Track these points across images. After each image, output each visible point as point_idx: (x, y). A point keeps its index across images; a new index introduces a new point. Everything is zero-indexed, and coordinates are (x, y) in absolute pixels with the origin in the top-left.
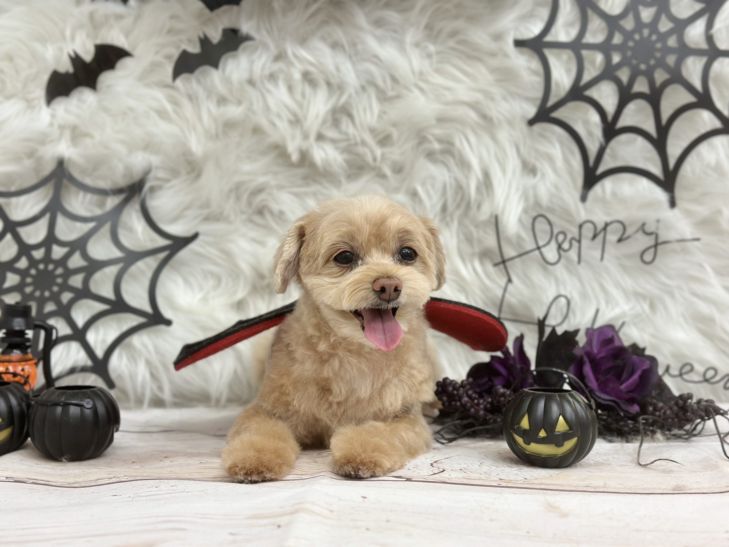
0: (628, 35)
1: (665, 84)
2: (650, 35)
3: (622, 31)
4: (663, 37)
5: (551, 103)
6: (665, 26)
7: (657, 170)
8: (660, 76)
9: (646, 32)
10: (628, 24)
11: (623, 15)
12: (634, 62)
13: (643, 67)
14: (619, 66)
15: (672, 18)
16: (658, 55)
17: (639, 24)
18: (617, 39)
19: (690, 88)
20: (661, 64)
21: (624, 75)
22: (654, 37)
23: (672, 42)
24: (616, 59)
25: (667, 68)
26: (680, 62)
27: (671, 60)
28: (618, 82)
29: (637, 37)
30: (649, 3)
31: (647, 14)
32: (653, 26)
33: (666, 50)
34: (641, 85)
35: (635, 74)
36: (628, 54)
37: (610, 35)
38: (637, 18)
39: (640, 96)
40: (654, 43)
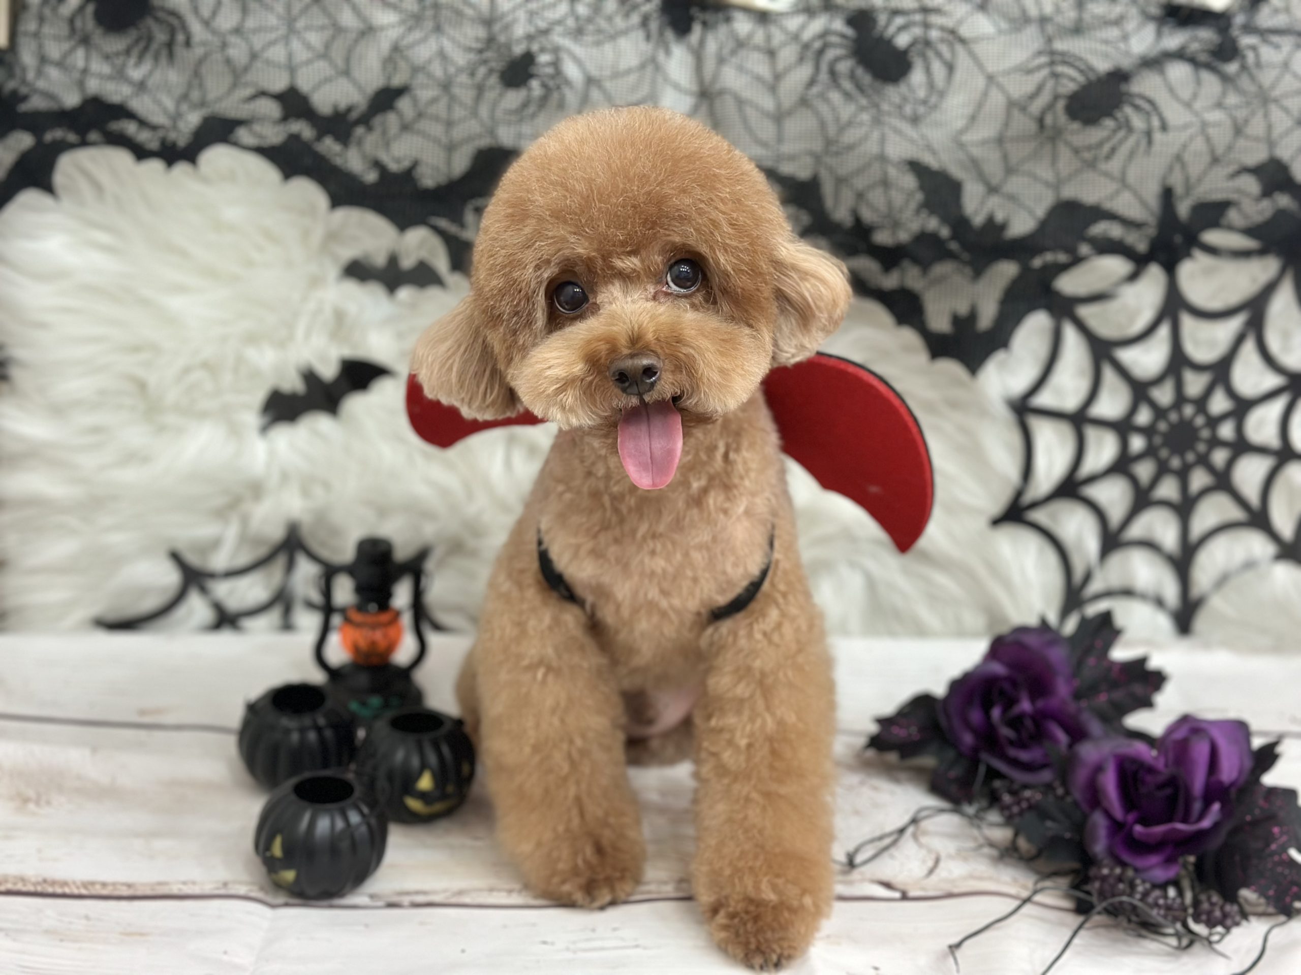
0: (1159, 412)
1: (1205, 492)
2: (1195, 414)
3: (1153, 405)
4: (1214, 422)
6: (1219, 404)
7: (1170, 596)
8: (1199, 479)
9: (1188, 410)
10: (1164, 395)
11: (1158, 381)
12: (1164, 453)
13: (1175, 463)
14: (1140, 457)
15: (1231, 393)
16: (1201, 447)
17: (1181, 398)
18: (1144, 417)
19: (1241, 502)
20: (1204, 461)
22: (1200, 421)
23: (1226, 431)
24: (1137, 444)
25: (1211, 468)
26: (1230, 463)
27: (1219, 457)
28: (1134, 480)
29: (1173, 417)
30: (1199, 368)
31: (1195, 384)
32: (1201, 403)
33: (1215, 442)
34: (1168, 489)
35: (1162, 470)
36: (1157, 440)
37: (1133, 410)
38: (1179, 386)
39: (1164, 503)
40: (1199, 429)
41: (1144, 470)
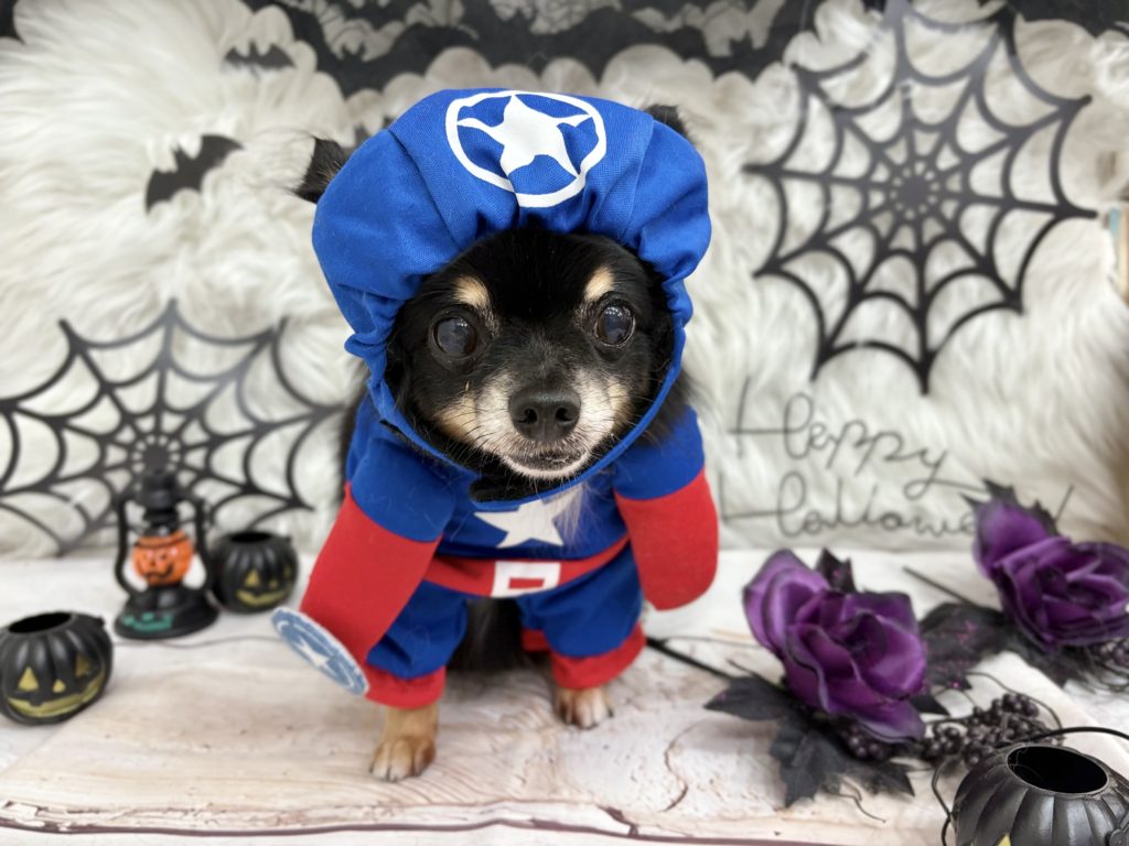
0: (895, 170)
1: (937, 240)
2: (926, 170)
3: (889, 163)
4: (943, 176)
5: (784, 252)
6: (947, 160)
7: (913, 348)
8: (932, 228)
9: (920, 167)
10: (898, 155)
11: (892, 142)
12: (899, 207)
13: (910, 214)
14: (879, 210)
15: (958, 150)
16: (932, 200)
17: (913, 157)
18: (881, 175)
19: (968, 248)
20: (935, 212)
21: (883, 223)
22: (930, 176)
23: (954, 184)
24: (877, 199)
25: (941, 219)
26: (959, 212)
27: (949, 208)
28: (874, 231)
29: (907, 173)
30: (928, 128)
31: (925, 143)
32: (931, 160)
33: (945, 194)
34: (904, 239)
35: (899, 222)
36: (893, 195)
37: (872, 169)
38: (911, 147)
39: (902, 252)
40: (929, 183)
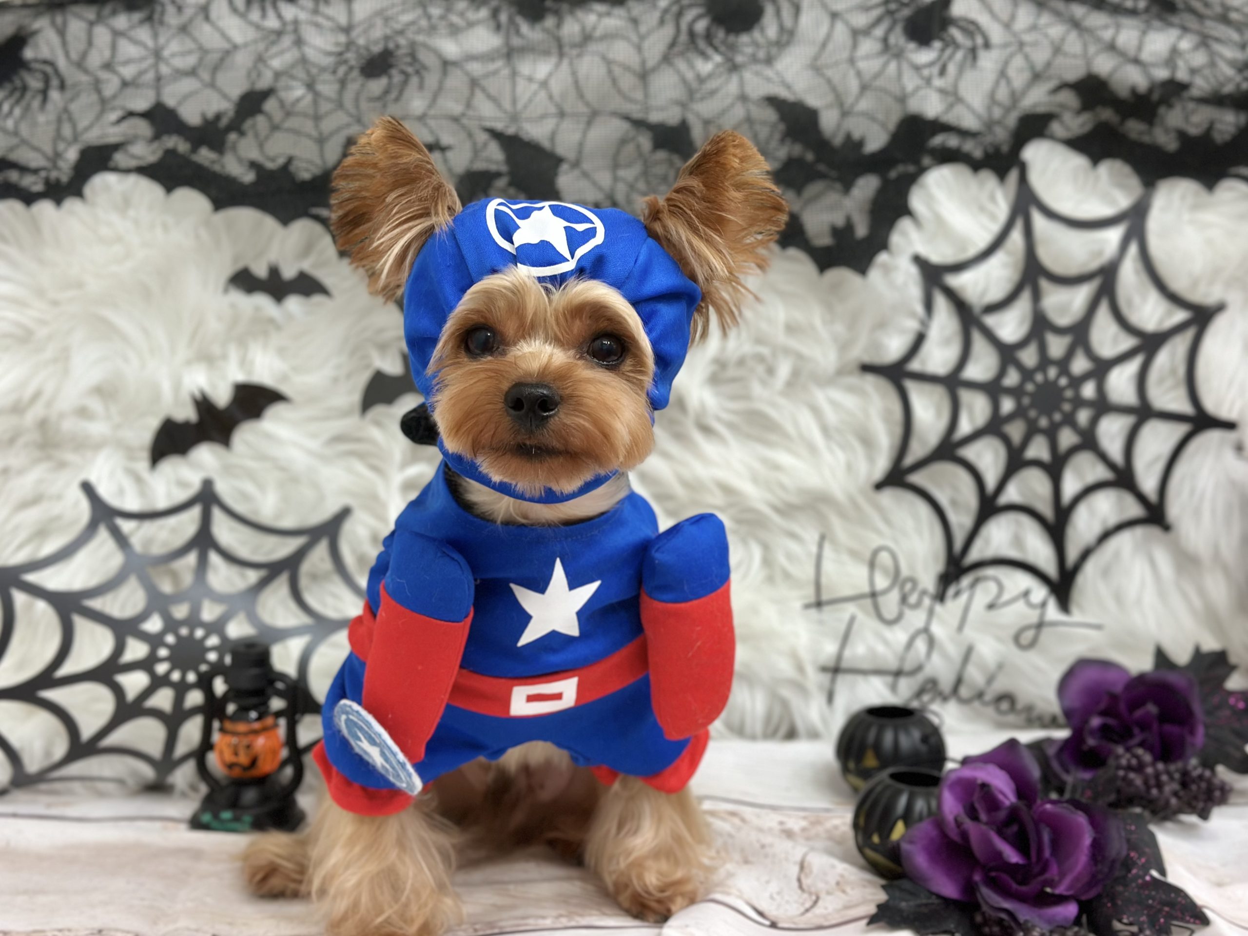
0: (1027, 374)
1: (1073, 450)
2: (1059, 375)
3: (1020, 367)
4: (1077, 382)
5: (907, 462)
6: (1080, 365)
7: (1050, 567)
8: (1067, 438)
9: (1052, 372)
10: (1029, 357)
11: (1022, 344)
12: (1033, 413)
13: (1044, 422)
14: (1011, 417)
15: (1091, 356)
16: (1066, 407)
17: (1045, 361)
18: (1012, 378)
19: (1105, 459)
20: (1070, 420)
22: (1063, 381)
23: (1089, 390)
24: (1007, 405)
25: (1076, 427)
26: (1094, 421)
27: (1083, 417)
28: (1006, 440)
29: (1039, 378)
30: (1060, 331)
31: (1057, 346)
32: (1064, 364)
33: (1079, 402)
34: (1038, 449)
35: (1032, 431)
36: (1026, 401)
37: (1002, 373)
38: (1043, 349)
39: (1036, 463)
40: (1063, 389)
41: (1016, 431)
